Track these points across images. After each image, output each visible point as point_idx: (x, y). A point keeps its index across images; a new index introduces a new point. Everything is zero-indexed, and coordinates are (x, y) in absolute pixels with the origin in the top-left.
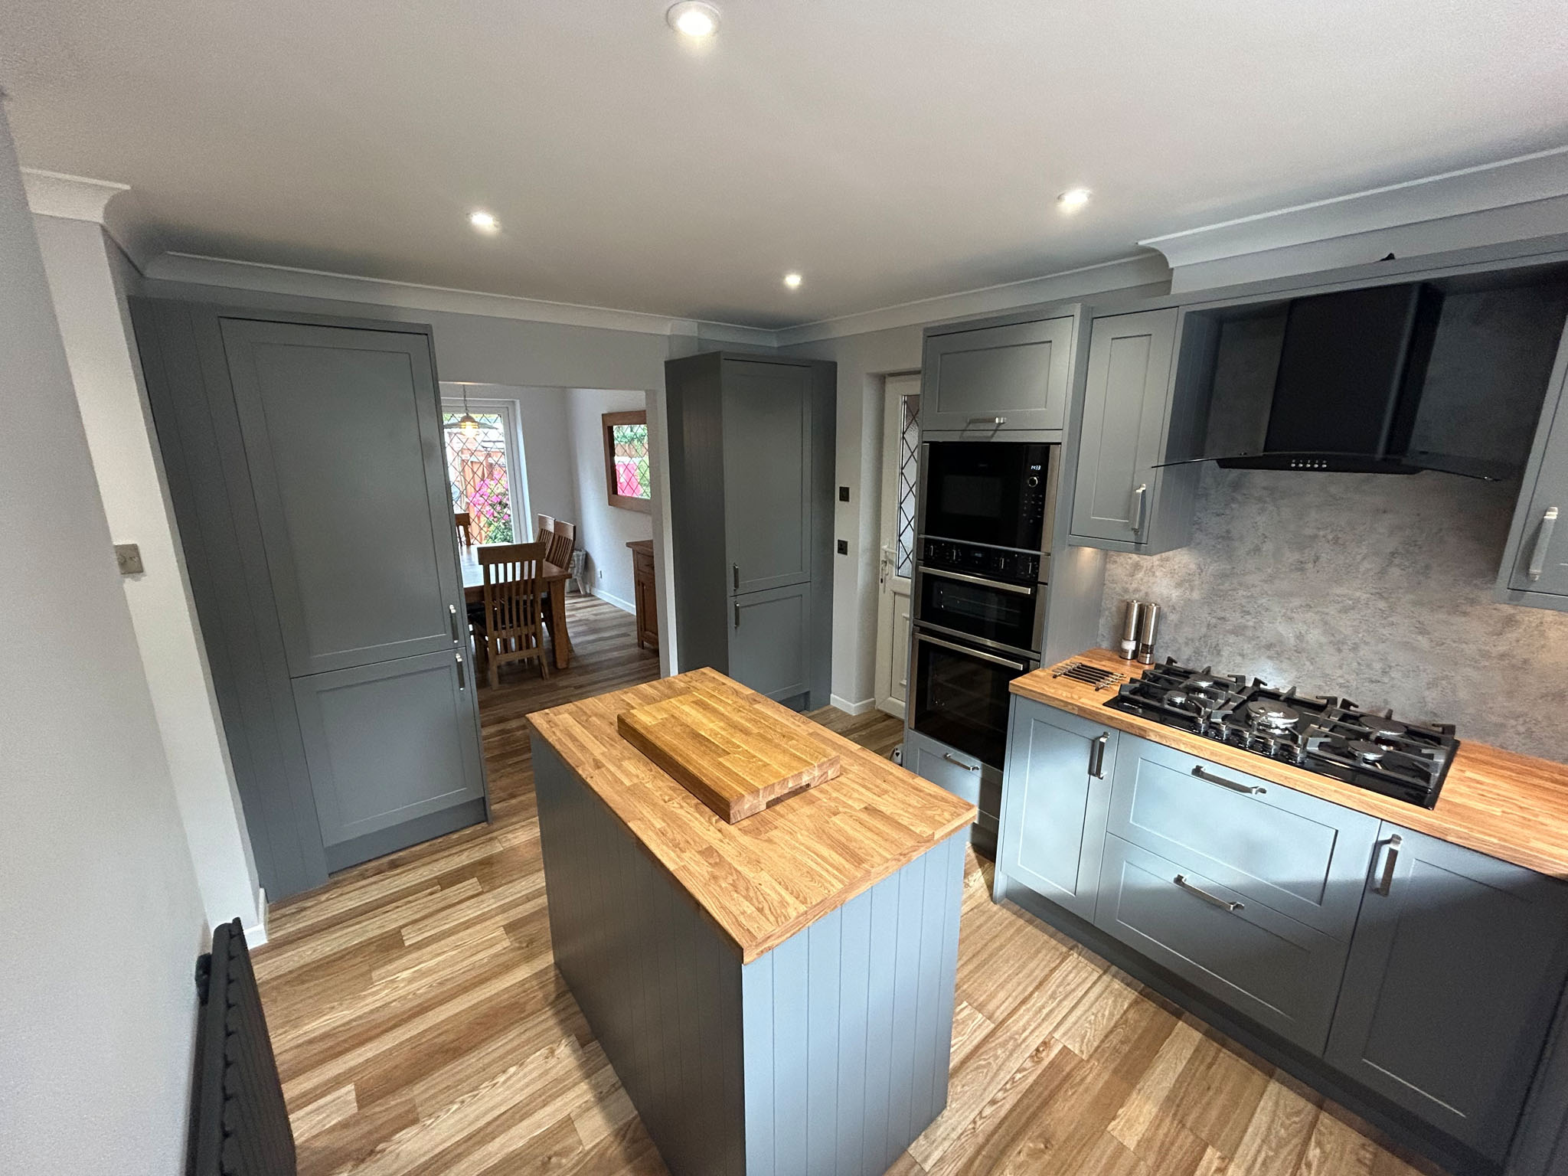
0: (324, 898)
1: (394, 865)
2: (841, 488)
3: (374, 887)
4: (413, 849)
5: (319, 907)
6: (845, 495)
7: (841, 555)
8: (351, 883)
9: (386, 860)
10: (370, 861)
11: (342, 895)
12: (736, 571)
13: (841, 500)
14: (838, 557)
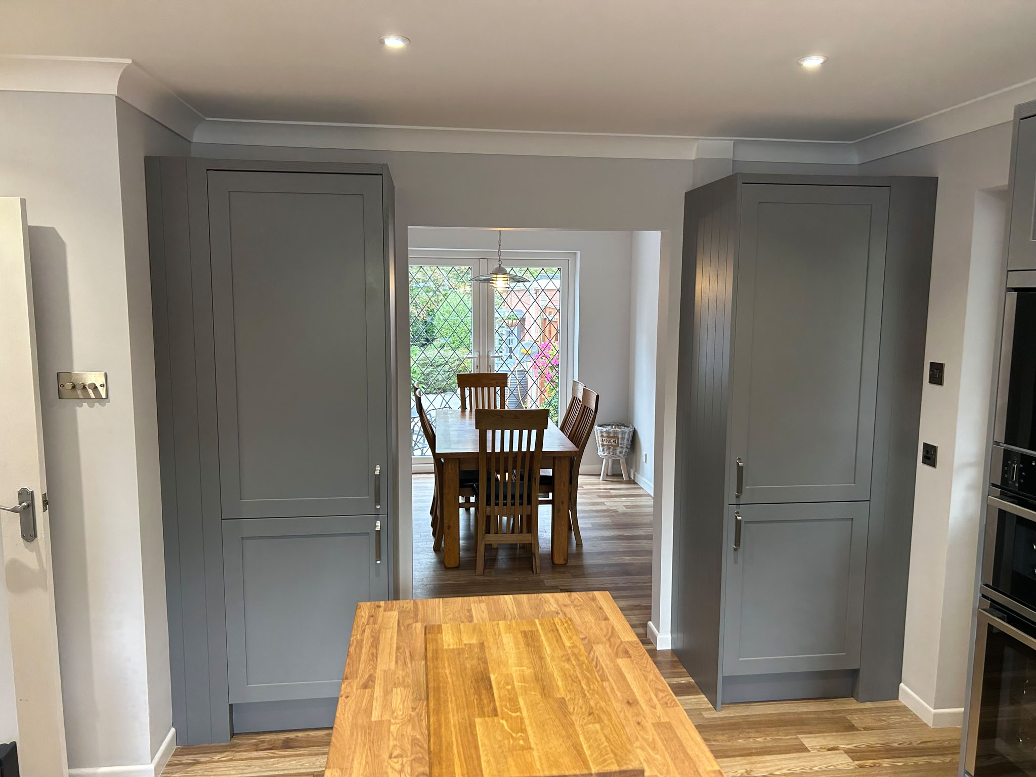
0: (217, 757)
1: (287, 745)
2: (932, 364)
3: (258, 762)
4: (312, 733)
5: (209, 766)
6: (937, 374)
7: (927, 468)
8: (245, 751)
9: (283, 736)
10: (271, 732)
11: (232, 760)
12: (740, 470)
13: (930, 382)
14: (922, 469)
